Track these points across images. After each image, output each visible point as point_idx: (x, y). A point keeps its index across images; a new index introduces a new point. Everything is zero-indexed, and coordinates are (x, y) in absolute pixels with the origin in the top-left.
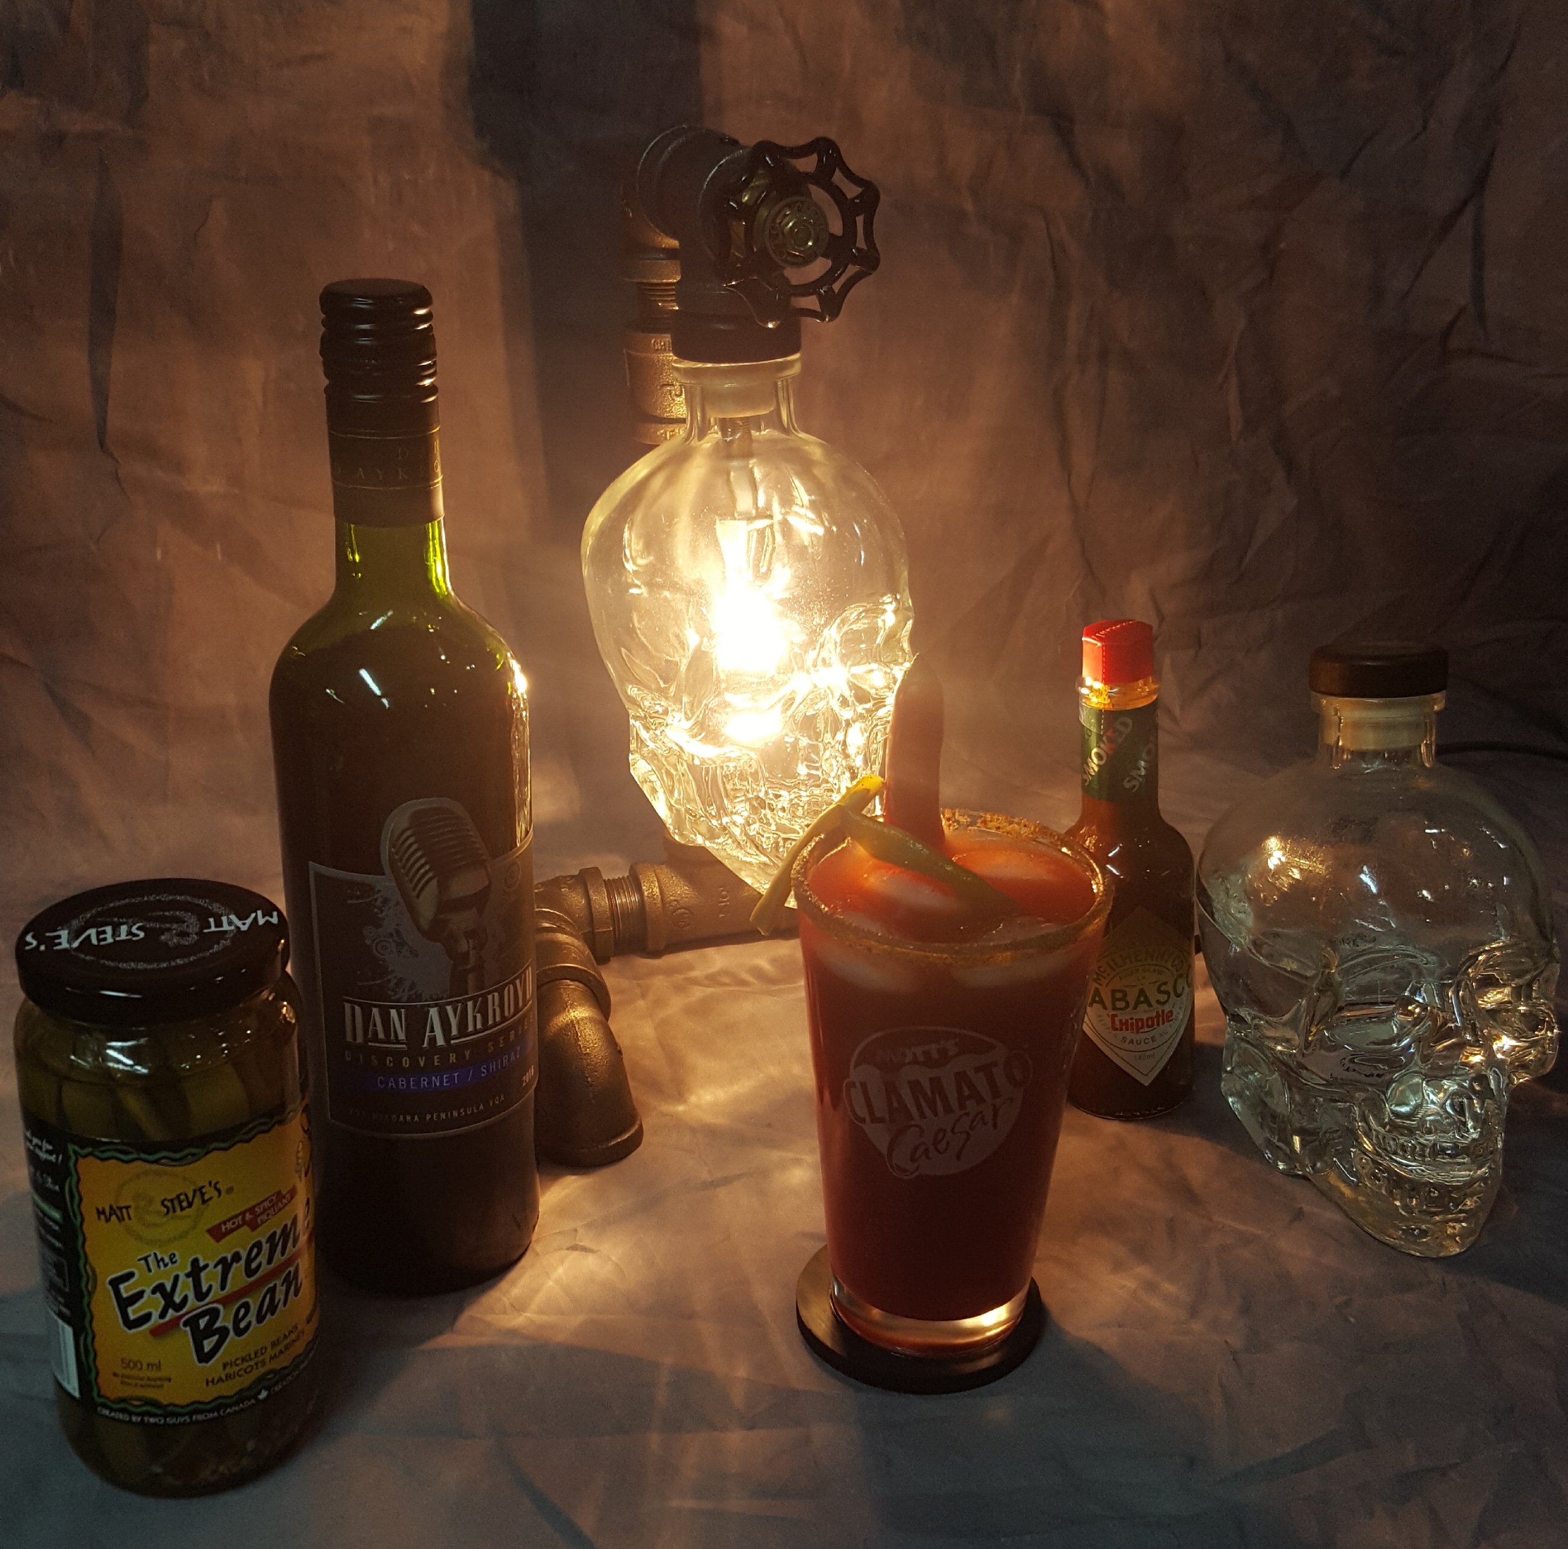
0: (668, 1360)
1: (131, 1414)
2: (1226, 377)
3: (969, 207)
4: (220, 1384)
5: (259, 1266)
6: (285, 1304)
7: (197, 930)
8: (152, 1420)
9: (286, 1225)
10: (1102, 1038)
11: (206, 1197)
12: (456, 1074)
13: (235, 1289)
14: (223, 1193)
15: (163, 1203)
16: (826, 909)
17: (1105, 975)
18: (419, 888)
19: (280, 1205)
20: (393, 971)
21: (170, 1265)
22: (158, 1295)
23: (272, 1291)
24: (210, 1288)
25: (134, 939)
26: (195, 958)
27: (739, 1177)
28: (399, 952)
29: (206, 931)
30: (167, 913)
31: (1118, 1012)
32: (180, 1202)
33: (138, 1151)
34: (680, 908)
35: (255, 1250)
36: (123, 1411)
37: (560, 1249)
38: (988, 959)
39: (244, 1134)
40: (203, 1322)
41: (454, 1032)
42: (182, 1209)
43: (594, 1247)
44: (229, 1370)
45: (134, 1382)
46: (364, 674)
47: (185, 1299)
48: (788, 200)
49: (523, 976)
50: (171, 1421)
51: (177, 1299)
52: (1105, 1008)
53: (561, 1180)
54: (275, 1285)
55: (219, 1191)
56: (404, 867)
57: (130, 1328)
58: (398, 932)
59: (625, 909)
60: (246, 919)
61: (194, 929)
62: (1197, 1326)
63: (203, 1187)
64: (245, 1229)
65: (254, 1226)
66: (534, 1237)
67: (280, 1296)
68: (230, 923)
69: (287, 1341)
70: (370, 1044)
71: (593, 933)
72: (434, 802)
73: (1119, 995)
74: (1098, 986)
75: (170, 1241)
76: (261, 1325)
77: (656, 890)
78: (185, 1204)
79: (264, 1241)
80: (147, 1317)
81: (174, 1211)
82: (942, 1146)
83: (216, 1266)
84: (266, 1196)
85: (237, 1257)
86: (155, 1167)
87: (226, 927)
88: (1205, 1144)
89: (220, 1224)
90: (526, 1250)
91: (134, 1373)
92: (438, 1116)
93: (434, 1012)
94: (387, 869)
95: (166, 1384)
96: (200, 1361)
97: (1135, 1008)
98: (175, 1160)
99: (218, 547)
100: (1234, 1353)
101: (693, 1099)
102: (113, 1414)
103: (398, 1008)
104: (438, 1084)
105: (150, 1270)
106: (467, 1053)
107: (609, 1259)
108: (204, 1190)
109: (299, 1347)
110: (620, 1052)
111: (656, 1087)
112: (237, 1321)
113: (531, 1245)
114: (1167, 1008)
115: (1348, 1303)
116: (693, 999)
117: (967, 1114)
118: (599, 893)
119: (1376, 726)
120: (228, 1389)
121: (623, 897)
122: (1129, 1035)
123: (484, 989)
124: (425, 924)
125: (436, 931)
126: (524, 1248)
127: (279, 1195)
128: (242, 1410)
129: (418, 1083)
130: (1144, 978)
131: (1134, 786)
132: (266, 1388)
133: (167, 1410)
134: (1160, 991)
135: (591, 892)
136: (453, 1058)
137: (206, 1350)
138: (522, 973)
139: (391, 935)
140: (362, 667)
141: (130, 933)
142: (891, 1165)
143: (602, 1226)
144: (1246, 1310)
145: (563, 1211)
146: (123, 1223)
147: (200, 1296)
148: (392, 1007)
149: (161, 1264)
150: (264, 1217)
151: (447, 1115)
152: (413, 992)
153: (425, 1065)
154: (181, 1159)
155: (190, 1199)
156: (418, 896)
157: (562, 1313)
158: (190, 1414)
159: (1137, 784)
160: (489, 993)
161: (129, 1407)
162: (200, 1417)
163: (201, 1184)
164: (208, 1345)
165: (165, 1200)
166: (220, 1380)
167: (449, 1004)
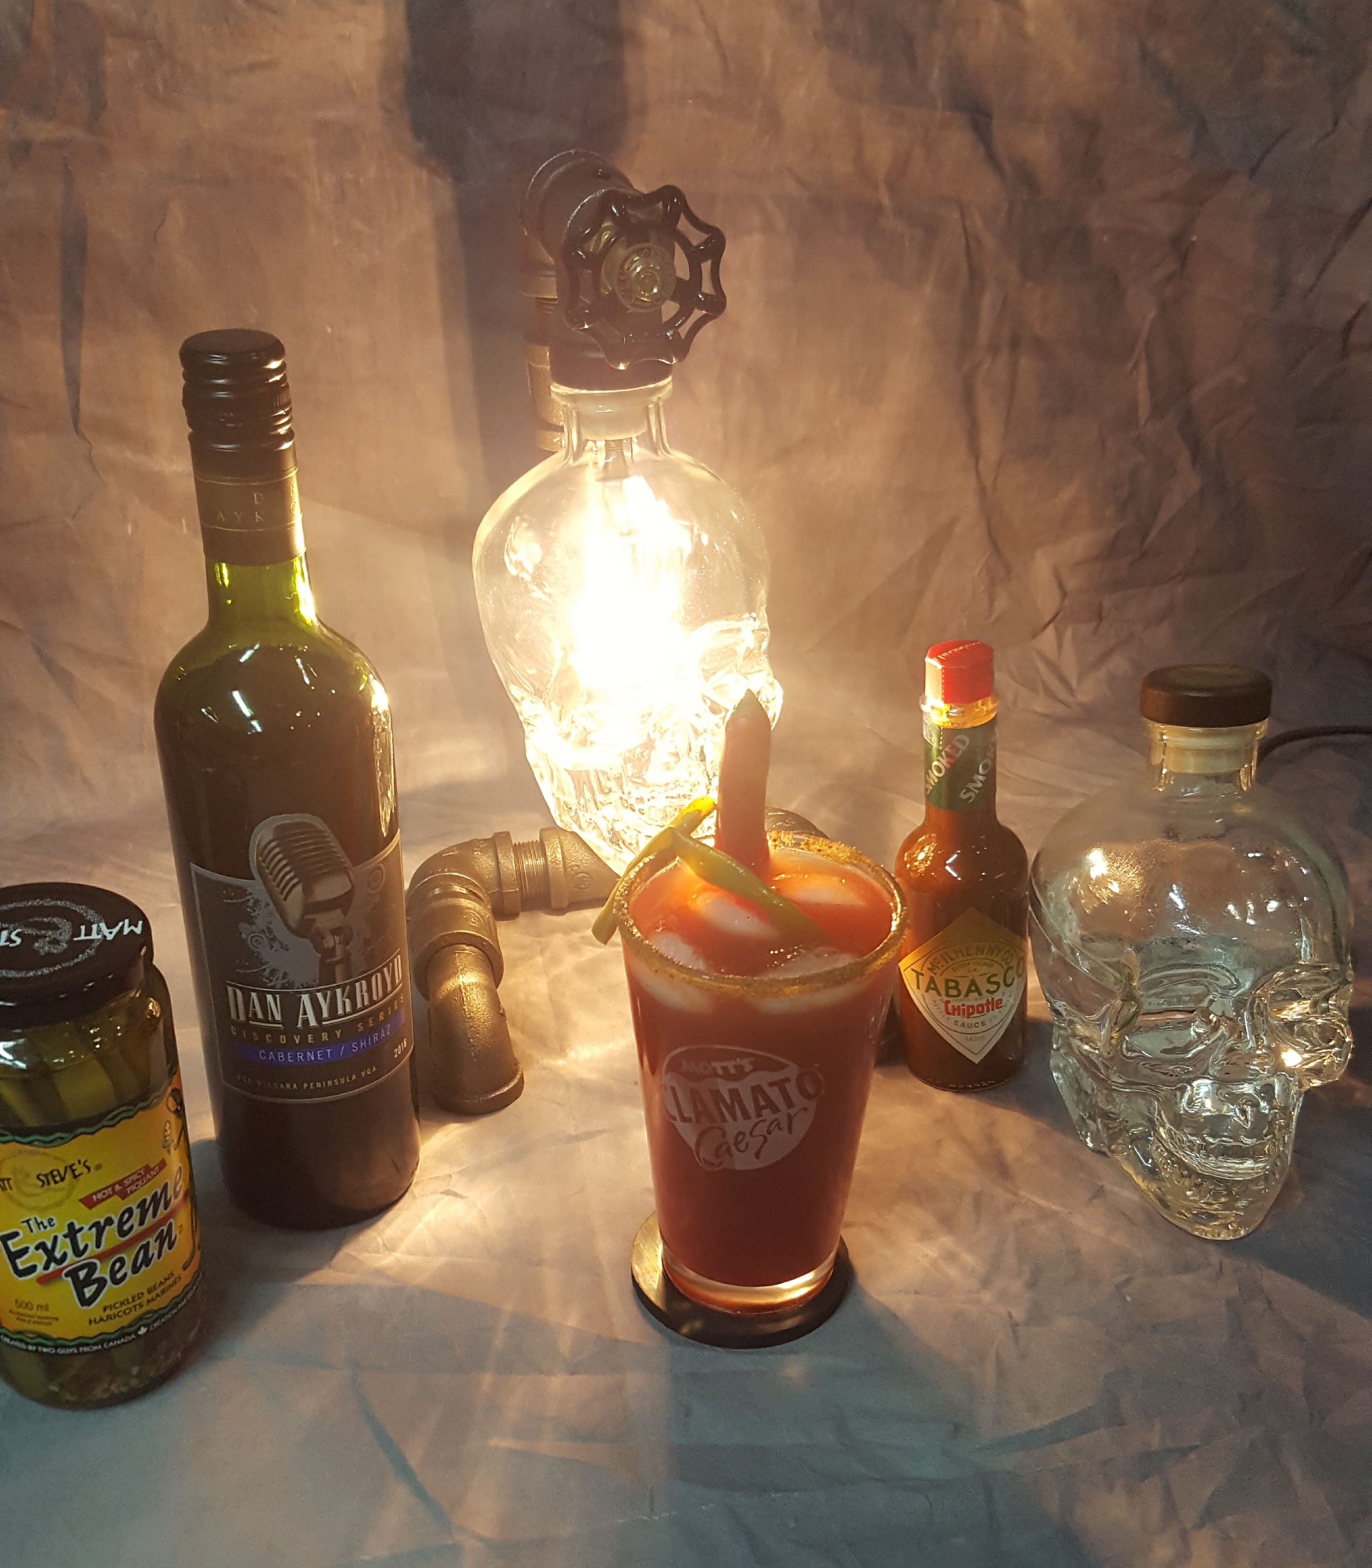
0: (508, 1307)
1: (27, 1344)
2: (1136, 366)
3: (886, 200)
4: (102, 1323)
5: (132, 1227)
6: (159, 1257)
7: (67, 937)
8: (45, 1350)
9: (156, 1193)
10: (935, 1019)
11: (77, 1173)
12: (329, 1050)
13: (108, 1248)
14: (92, 1170)
15: (38, 1177)
16: (639, 934)
17: (939, 966)
18: (285, 893)
19: (148, 1176)
20: (267, 963)
21: (49, 1228)
22: (41, 1251)
23: (146, 1247)
24: (86, 1246)
25: (11, 945)
26: (60, 967)
27: (601, 1132)
28: (272, 947)
29: (75, 939)
30: (45, 920)
31: (951, 999)
32: (54, 1177)
33: (13, 1134)
34: (580, 873)
35: (127, 1215)
36: (21, 1341)
37: (435, 1192)
38: (777, 992)
39: (109, 1120)
40: (82, 1274)
41: (325, 1014)
42: (56, 1182)
43: (465, 1195)
44: (108, 1312)
45: (27, 1319)
46: (236, 695)
47: (65, 1256)
48: (638, 246)
49: (391, 964)
50: (61, 1351)
51: (58, 1254)
52: (939, 994)
53: (444, 1127)
54: (148, 1243)
55: (88, 1168)
56: (271, 873)
57: (20, 1276)
58: (269, 929)
59: (531, 874)
60: (114, 927)
61: (66, 936)
62: (987, 1297)
63: (73, 1165)
64: (116, 1198)
65: (124, 1195)
66: (415, 1180)
67: (153, 1250)
68: (99, 931)
69: (162, 1287)
70: (251, 1022)
71: (501, 893)
72: (297, 818)
73: (952, 984)
74: (933, 975)
75: (45, 1209)
76: (137, 1275)
77: (559, 856)
78: (58, 1179)
79: (134, 1207)
80: (33, 1269)
81: (49, 1183)
82: (742, 1146)
83: (90, 1229)
84: (134, 1171)
85: (109, 1221)
86: (28, 1147)
87: (94, 936)
88: (1024, 1119)
89: (92, 1195)
90: (403, 1195)
91: (26, 1311)
92: (315, 1085)
93: (305, 998)
94: (256, 876)
95: (54, 1322)
96: (82, 1305)
97: (967, 995)
98: (46, 1142)
99: (184, 521)
100: (1015, 1326)
101: (572, 1054)
102: (12, 1343)
103: (273, 994)
104: (313, 1059)
105: (32, 1231)
106: (338, 1033)
107: (475, 1205)
108: (74, 1168)
109: (177, 1289)
110: (503, 1015)
111: (541, 1040)
112: (113, 1273)
113: (409, 1190)
114: (997, 996)
115: (1128, 1281)
116: (583, 959)
117: (764, 1121)
118: (506, 856)
119: (1198, 752)
120: (110, 1327)
121: (530, 860)
122: (961, 1019)
123: (351, 978)
124: (293, 924)
125: (304, 929)
126: (402, 1192)
127: (148, 1169)
128: (123, 1343)
129: (294, 1057)
130: (975, 970)
131: (970, 798)
132: (145, 1326)
133: (58, 1343)
134: (989, 981)
135: (500, 856)
136: (325, 1036)
137: (87, 1295)
138: (390, 962)
139: (263, 932)
140: (235, 689)
141: (9, 940)
142: (700, 1160)
143: (473, 1173)
144: (1032, 1284)
145: (442, 1157)
146: (6, 1192)
147: (78, 1252)
148: (269, 993)
149: (41, 1226)
150: (133, 1187)
151: (322, 1085)
152: (285, 981)
153: (300, 1042)
154: (52, 1141)
155: (63, 1175)
156: (285, 899)
157: (427, 1254)
158: (77, 1346)
159: (973, 795)
160: (357, 981)
161: (24, 1338)
162: (86, 1349)
163: (71, 1163)
164: (88, 1292)
165: (39, 1175)
166: (101, 1319)
167: (319, 991)
